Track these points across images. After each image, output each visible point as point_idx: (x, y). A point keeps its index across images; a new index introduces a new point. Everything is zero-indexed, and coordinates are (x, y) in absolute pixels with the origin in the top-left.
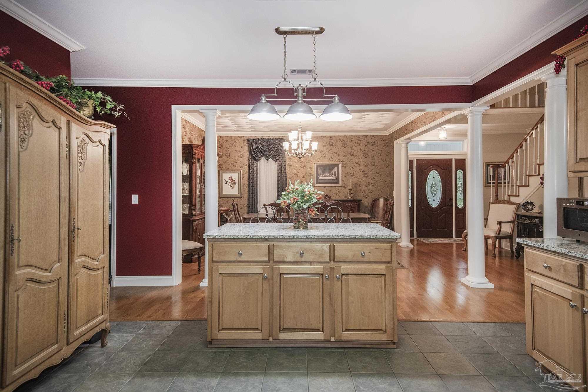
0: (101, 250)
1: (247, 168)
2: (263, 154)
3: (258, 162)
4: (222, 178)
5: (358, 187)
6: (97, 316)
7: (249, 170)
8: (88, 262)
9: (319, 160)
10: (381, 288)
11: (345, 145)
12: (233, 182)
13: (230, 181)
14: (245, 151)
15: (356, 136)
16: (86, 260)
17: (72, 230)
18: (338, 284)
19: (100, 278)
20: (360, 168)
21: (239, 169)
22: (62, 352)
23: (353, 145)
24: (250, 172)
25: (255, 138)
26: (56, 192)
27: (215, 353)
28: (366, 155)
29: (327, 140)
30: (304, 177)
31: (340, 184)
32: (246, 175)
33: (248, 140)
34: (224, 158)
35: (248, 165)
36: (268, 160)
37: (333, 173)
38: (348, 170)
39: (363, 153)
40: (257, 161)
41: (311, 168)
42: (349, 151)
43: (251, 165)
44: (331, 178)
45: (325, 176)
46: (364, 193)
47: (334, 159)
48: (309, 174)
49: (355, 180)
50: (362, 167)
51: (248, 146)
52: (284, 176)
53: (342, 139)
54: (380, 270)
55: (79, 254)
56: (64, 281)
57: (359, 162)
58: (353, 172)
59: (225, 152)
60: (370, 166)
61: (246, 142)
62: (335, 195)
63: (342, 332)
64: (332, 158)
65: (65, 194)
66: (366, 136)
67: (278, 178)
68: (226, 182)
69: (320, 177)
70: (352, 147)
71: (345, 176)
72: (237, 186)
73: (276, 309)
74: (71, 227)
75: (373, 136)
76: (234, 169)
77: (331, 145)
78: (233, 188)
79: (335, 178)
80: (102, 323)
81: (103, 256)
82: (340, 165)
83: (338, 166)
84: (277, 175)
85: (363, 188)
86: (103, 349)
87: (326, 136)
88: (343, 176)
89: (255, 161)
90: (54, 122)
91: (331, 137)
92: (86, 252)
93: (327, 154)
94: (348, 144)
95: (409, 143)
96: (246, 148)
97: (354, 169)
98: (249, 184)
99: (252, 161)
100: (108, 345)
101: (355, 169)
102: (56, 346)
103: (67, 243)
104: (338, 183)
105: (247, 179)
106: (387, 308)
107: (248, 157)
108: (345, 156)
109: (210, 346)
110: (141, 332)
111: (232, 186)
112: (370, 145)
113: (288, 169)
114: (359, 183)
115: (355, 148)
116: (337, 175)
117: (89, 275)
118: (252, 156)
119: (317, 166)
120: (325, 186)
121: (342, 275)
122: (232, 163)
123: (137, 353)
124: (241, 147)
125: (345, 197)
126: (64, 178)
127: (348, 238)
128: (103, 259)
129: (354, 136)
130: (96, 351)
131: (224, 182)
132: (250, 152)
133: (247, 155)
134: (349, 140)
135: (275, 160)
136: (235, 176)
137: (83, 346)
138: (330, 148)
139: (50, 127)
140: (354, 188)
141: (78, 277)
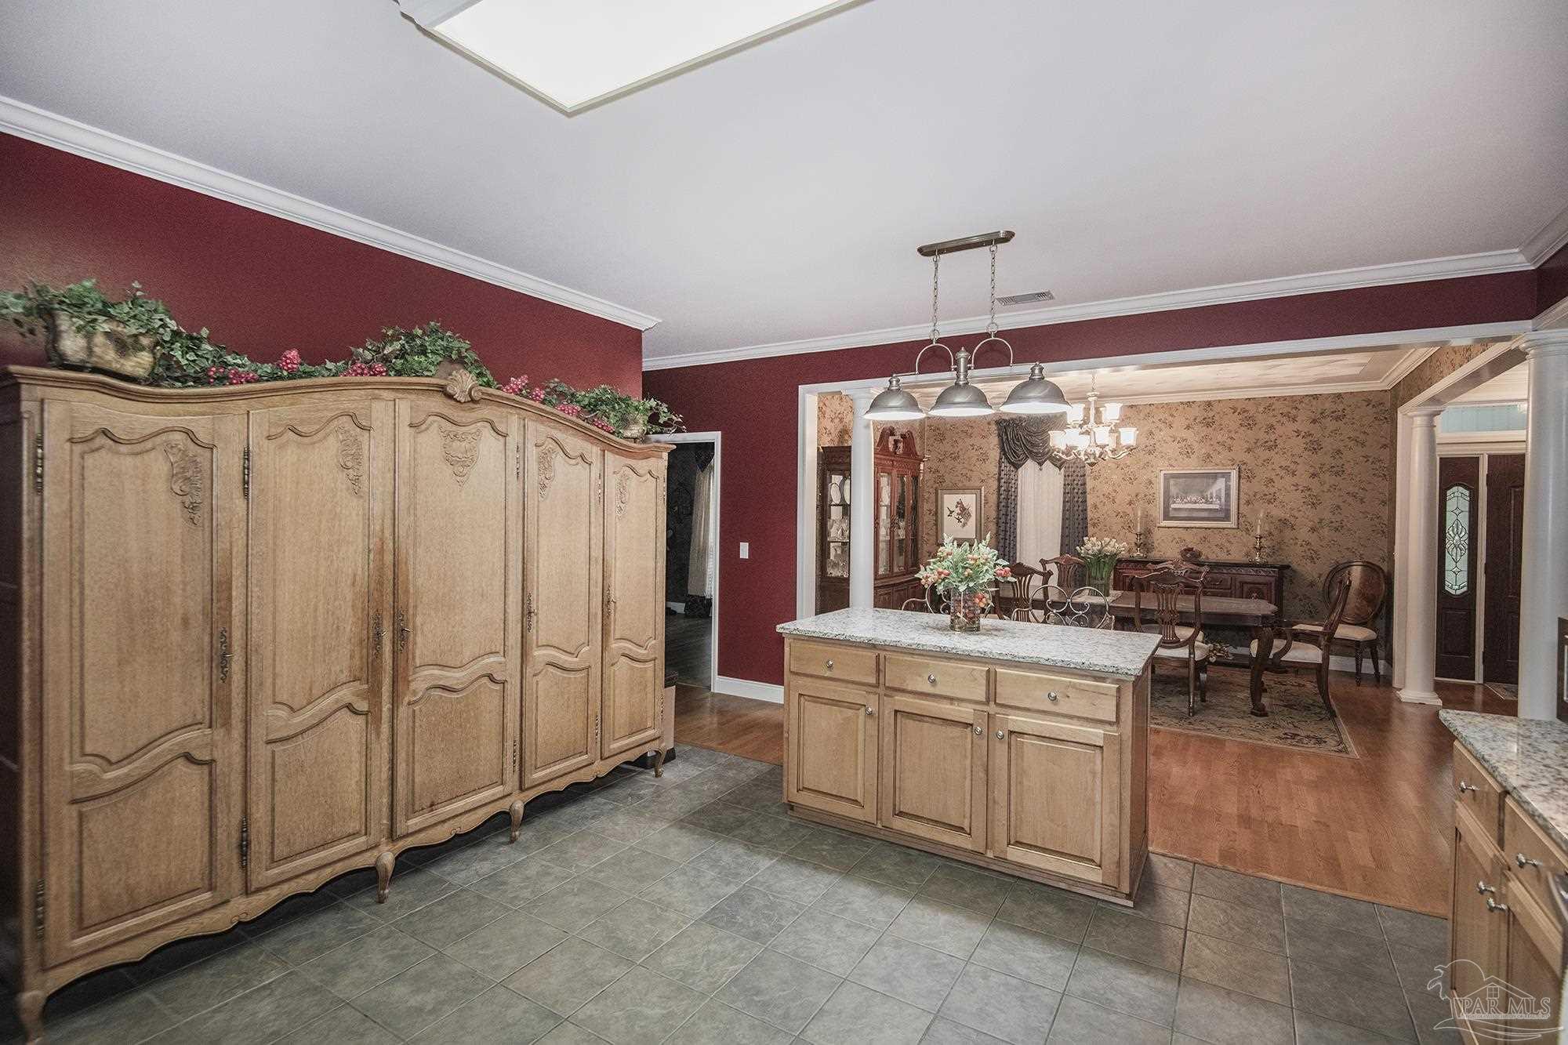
0: (650, 633)
1: (996, 483)
2: (1031, 452)
3: (1020, 470)
4: (942, 502)
5: (1288, 533)
6: (645, 729)
7: (999, 487)
8: (630, 650)
9: (1173, 462)
10: (1094, 773)
11: (1249, 423)
12: (964, 511)
13: (958, 510)
14: (992, 446)
15: (1285, 398)
16: (627, 645)
17: (606, 602)
18: (1001, 750)
19: (650, 674)
20: (1295, 480)
21: (978, 484)
22: (594, 767)
23: (1273, 421)
24: (1002, 492)
25: (1014, 417)
26: (585, 550)
27: (791, 824)
28: (1315, 447)
29: (1195, 412)
30: (1130, 503)
31: (1231, 524)
32: (993, 498)
33: (998, 423)
34: (948, 462)
35: (996, 476)
36: (1041, 464)
37: (1211, 494)
38: (1257, 486)
39: (1304, 440)
40: (1017, 467)
41: (1151, 482)
42: (1262, 436)
43: (1002, 476)
44: (1206, 506)
45: (1189, 502)
46: (1306, 548)
47: (1217, 458)
48: (1145, 496)
49: (1277, 512)
50: (1303, 479)
51: (999, 435)
52: (1080, 500)
53: (1240, 407)
54: (1094, 738)
55: (618, 636)
56: (596, 671)
57: (1293, 466)
58: (1272, 490)
59: (950, 450)
60: (1326, 477)
61: (994, 427)
62: (1217, 550)
63: (1009, 844)
64: (1209, 456)
65: (597, 553)
66: (1315, 397)
67: (1064, 506)
68: (951, 512)
69: (1174, 502)
70: (1272, 427)
71: (1248, 503)
72: (972, 521)
73: (888, 775)
74: (606, 599)
75: (1339, 396)
76: (967, 484)
77: (1208, 425)
78: (964, 525)
79: (1218, 507)
80: (653, 740)
81: (653, 642)
82: (1234, 474)
83: (1227, 476)
84: (1062, 500)
85: (1303, 533)
86: (657, 779)
87: (1193, 402)
88: (1242, 502)
89: (1012, 468)
90: (582, 457)
91: (1209, 404)
92: (627, 634)
93: (1196, 446)
94: (1260, 418)
95: (1438, 413)
96: (994, 440)
97: (1276, 485)
98: (998, 518)
99: (1005, 465)
100: (665, 775)
101: (1278, 483)
102: (585, 757)
103: (599, 620)
104: (1227, 518)
105: (994, 507)
106: (1104, 816)
107: (998, 459)
108: (1249, 450)
109: (789, 812)
110: (713, 768)
111: (962, 520)
112: (1329, 419)
113: (1090, 484)
114: (1292, 520)
115: (1280, 430)
116: (1223, 500)
117: (632, 668)
118: (1007, 458)
119: (1167, 478)
120: (1188, 525)
121: (1011, 732)
122: (964, 472)
123: (692, 796)
124: (984, 437)
125: (1247, 555)
126: (596, 531)
127: (1022, 660)
128: (653, 647)
129: (1279, 399)
130: (646, 779)
131: (946, 512)
132: (1003, 449)
133: (995, 454)
134: (1261, 409)
135: (1058, 464)
136: (969, 500)
137: (625, 766)
138: (1205, 431)
139: (577, 464)
140: (1275, 533)
141: (615, 668)
